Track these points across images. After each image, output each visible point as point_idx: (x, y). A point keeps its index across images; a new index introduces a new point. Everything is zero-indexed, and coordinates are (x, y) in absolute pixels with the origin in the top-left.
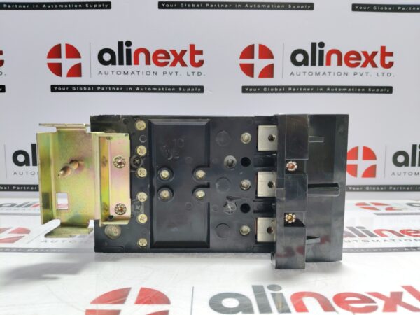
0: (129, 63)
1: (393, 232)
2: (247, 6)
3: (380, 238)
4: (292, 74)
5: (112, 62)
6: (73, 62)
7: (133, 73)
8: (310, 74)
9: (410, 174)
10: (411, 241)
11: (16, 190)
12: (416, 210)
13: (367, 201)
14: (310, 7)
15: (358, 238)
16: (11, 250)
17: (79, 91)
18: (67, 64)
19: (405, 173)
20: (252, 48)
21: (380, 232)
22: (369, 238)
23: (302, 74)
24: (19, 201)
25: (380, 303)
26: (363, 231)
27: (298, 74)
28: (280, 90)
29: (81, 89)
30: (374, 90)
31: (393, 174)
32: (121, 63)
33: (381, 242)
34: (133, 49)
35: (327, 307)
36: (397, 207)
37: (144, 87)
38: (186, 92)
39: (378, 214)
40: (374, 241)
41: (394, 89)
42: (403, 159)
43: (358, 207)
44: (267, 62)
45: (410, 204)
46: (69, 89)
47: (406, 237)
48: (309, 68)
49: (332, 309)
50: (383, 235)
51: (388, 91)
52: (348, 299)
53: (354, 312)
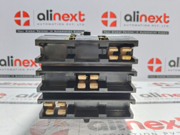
3: (163, 97)
4: (125, 25)
15: (154, 97)
21: (163, 95)
22: (159, 97)
25: (165, 125)
26: (156, 94)
35: (141, 127)
42: (173, 64)
49: (144, 128)
52: (151, 124)
53: (154, 129)
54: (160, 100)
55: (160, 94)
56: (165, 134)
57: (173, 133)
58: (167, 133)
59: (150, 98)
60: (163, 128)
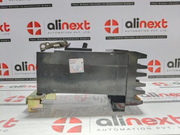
0: (60, 29)
1: (166, 94)
2: (107, 4)
3: (161, 97)
4: (126, 31)
5: (53, 28)
7: (62, 33)
8: (133, 31)
9: (174, 71)
10: (173, 98)
11: (16, 80)
14: (133, 4)
15: (152, 97)
16: (20, 105)
19: (172, 70)
20: (110, 21)
21: (161, 95)
22: (157, 97)
23: (130, 31)
24: (19, 85)
25: (159, 122)
26: (155, 94)
27: (129, 31)
28: (121, 38)
29: (41, 39)
30: (159, 37)
31: (168, 71)
32: (57, 29)
33: (161, 99)
34: (62, 23)
36: (169, 84)
38: (83, 40)
41: (167, 36)
44: (116, 27)
45: (174, 83)
47: (171, 96)
48: (133, 29)
49: (141, 124)
51: (165, 37)
52: (147, 120)
53: (149, 125)
54: (157, 99)
55: (158, 94)
56: (157, 129)
57: (164, 127)
58: (159, 128)
59: (148, 97)
60: (157, 123)
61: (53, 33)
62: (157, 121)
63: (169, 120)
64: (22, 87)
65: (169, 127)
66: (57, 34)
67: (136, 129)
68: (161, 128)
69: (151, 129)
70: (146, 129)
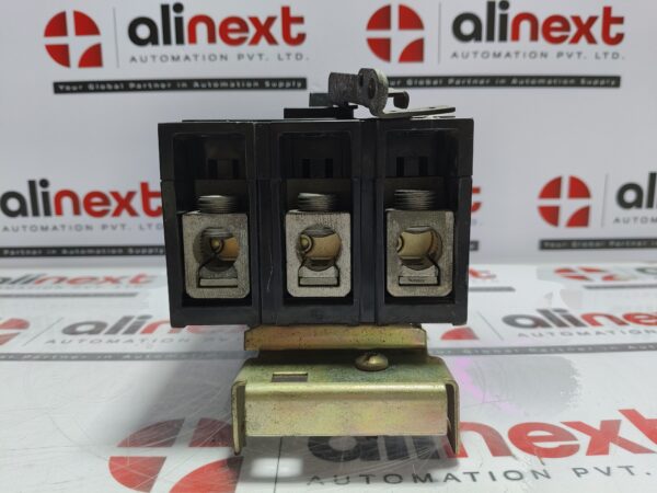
0: (180, 41)
1: (610, 317)
5: (153, 39)
6: (88, 41)
7: (187, 58)
8: (485, 55)
9: (644, 220)
10: (639, 332)
11: (9, 256)
12: (650, 280)
13: (573, 266)
17: (100, 91)
18: (78, 45)
19: (635, 219)
20: (387, 9)
23: (471, 55)
27: (465, 56)
28: (435, 83)
29: (103, 87)
30: (589, 83)
31: (618, 220)
32: (167, 41)
33: (591, 336)
34: (187, 16)
36: (622, 274)
37: (205, 81)
38: (277, 88)
39: (589, 288)
40: (579, 334)
41: (622, 81)
43: (558, 276)
45: (642, 270)
46: (83, 87)
47: (632, 326)
48: (483, 45)
50: (595, 324)
51: (613, 83)
61: (150, 59)
62: (574, 439)
63: (629, 431)
64: (26, 280)
65: (627, 468)
66: (170, 63)
67: (483, 478)
68: (593, 472)
69: (548, 477)
70: (529, 477)
